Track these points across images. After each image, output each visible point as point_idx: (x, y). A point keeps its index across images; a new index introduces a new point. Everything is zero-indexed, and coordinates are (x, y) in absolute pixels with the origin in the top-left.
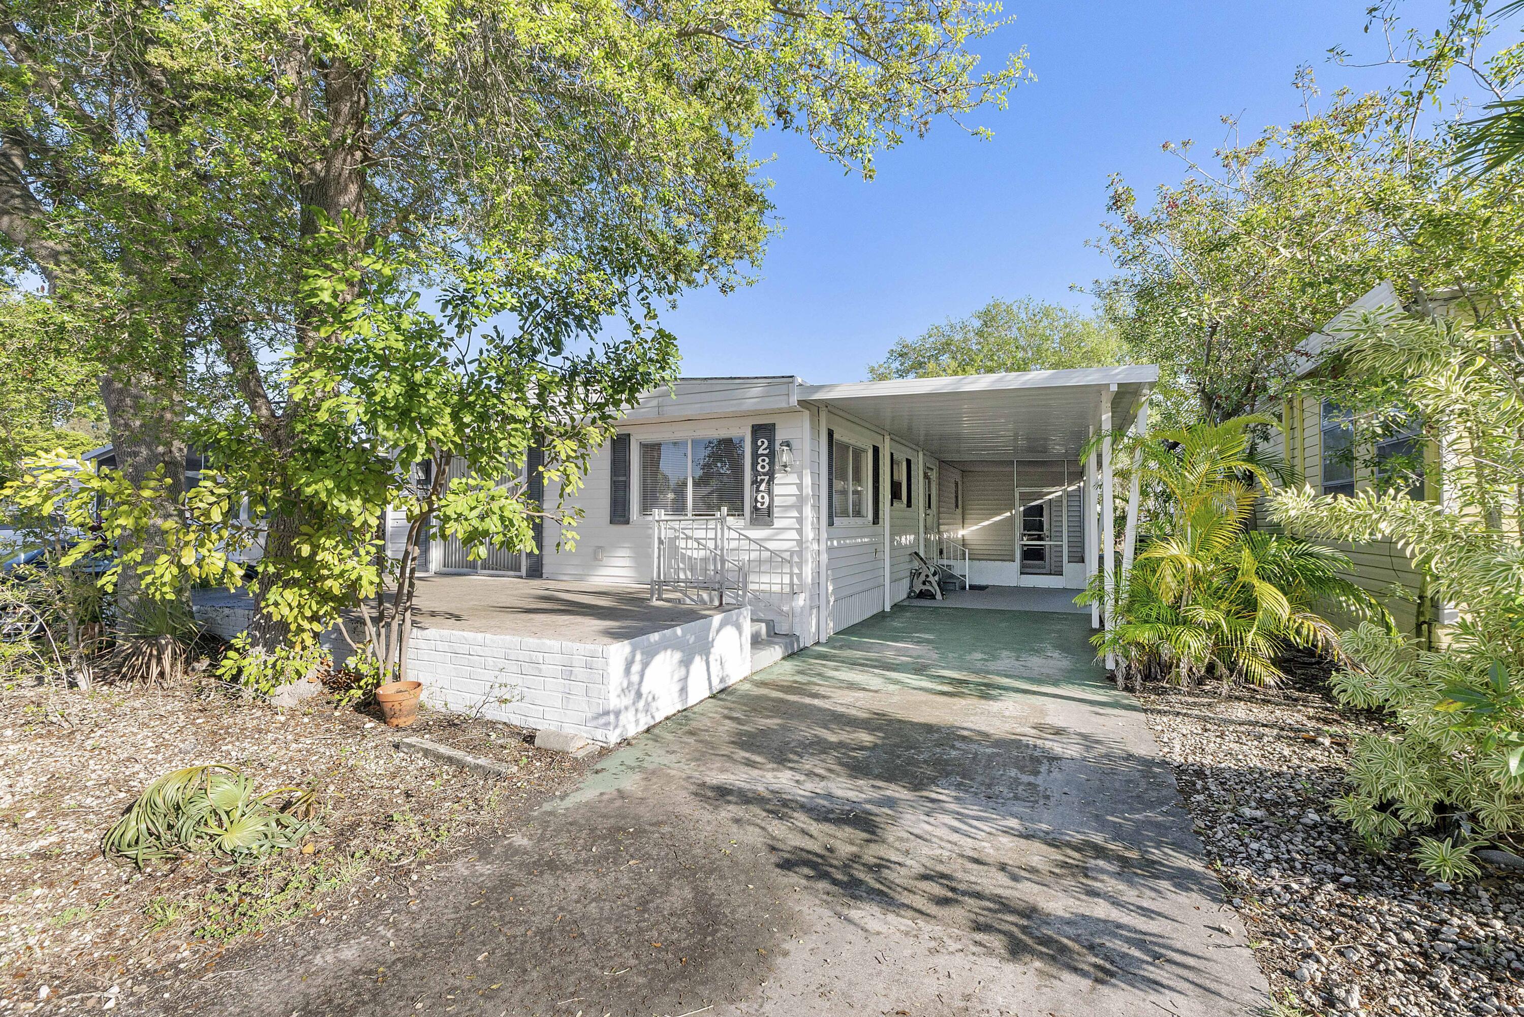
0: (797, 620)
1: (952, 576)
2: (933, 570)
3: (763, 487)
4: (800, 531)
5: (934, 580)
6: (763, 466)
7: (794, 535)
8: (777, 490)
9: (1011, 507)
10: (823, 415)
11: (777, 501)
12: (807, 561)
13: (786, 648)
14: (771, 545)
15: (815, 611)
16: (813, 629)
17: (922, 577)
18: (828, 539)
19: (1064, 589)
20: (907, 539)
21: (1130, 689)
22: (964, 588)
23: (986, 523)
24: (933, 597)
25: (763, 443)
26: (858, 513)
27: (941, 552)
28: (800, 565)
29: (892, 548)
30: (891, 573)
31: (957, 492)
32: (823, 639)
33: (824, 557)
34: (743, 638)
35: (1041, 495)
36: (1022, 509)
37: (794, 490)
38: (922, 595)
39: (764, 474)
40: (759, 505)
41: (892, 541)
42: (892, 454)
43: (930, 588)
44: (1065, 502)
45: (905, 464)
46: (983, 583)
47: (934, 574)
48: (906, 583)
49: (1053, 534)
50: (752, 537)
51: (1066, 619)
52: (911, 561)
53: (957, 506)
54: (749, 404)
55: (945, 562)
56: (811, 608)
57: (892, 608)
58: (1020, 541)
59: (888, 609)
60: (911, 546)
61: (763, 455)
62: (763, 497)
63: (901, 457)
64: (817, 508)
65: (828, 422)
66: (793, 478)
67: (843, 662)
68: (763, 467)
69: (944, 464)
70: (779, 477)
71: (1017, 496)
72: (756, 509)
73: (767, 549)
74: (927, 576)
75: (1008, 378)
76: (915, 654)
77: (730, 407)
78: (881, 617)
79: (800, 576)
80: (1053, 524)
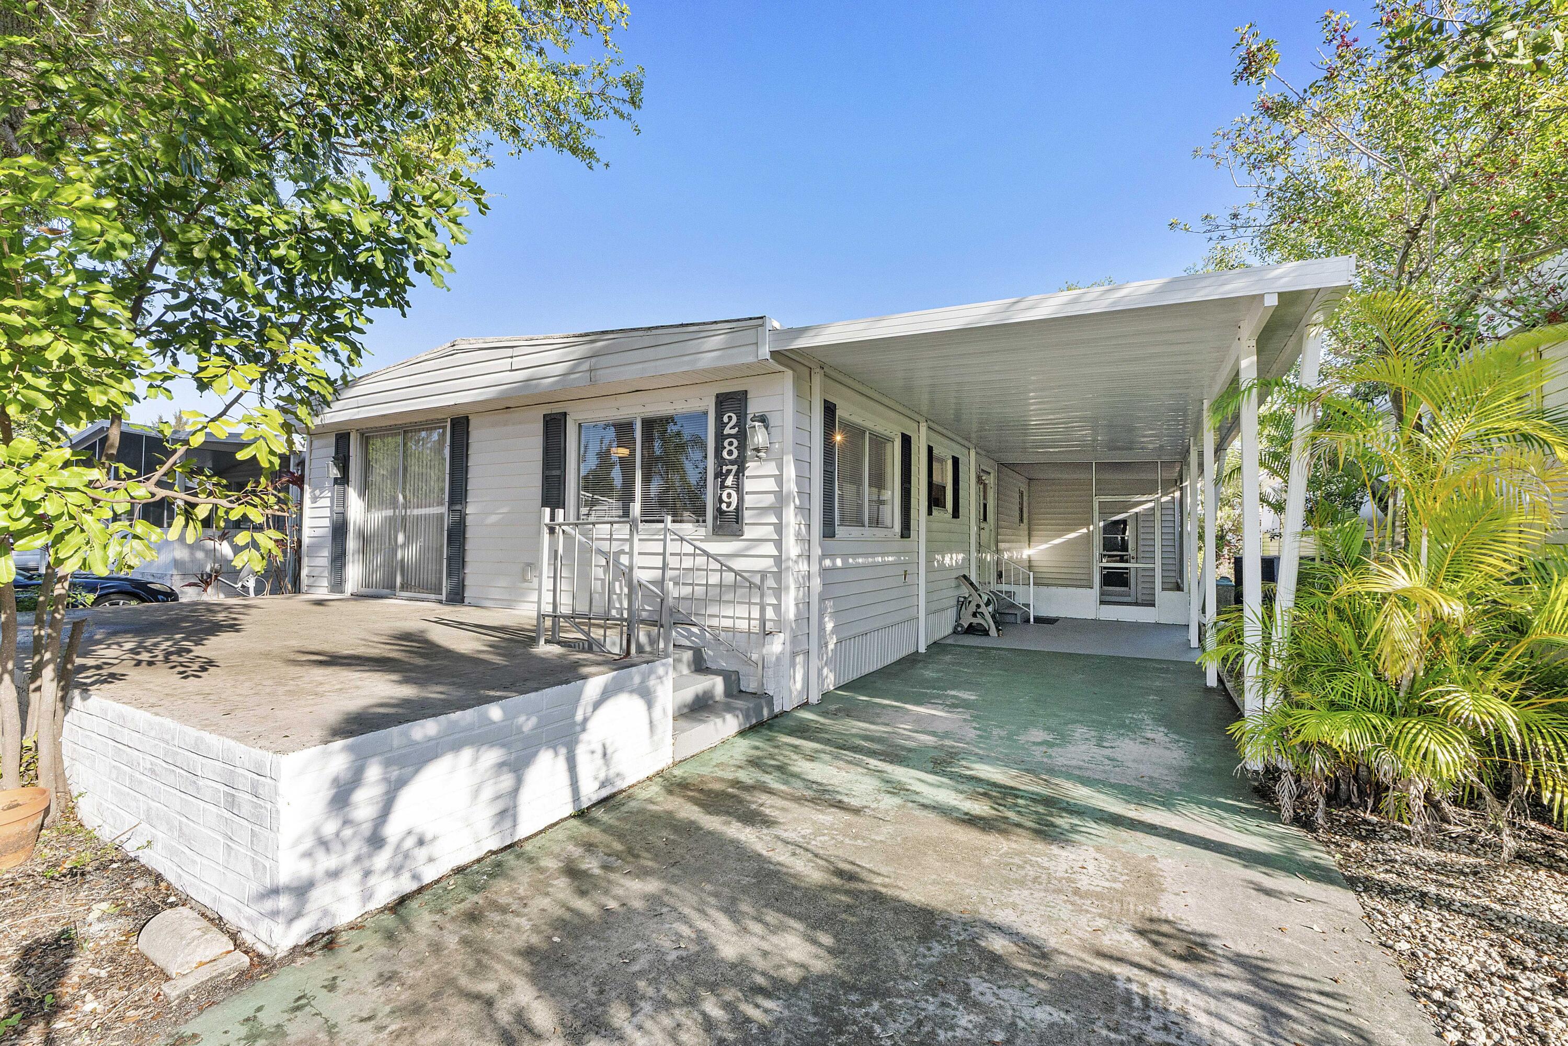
0: (770, 672)
1: (1013, 606)
2: (985, 598)
3: (729, 481)
4: (779, 544)
5: (987, 611)
6: (730, 451)
7: (770, 549)
8: (748, 485)
9: (1087, 522)
10: (817, 380)
11: (749, 501)
12: (787, 588)
13: (747, 717)
14: (738, 564)
15: (800, 659)
16: (799, 685)
17: (972, 608)
18: (824, 556)
19: (1157, 624)
20: (952, 559)
21: (1305, 822)
22: (1028, 621)
23: (1058, 541)
24: (986, 633)
25: (730, 418)
26: (876, 522)
27: (1000, 575)
28: (778, 592)
29: (930, 569)
30: (927, 602)
31: (1021, 504)
32: (814, 698)
33: (816, 583)
34: (657, 712)
35: (1127, 506)
36: (1102, 524)
37: (771, 485)
38: (972, 630)
39: (732, 463)
40: (724, 506)
41: (929, 561)
42: (930, 449)
43: (982, 622)
44: (1158, 514)
45: (950, 463)
46: (1053, 614)
47: (987, 604)
48: (951, 614)
49: (1141, 555)
50: (711, 552)
51: (1167, 671)
52: (958, 586)
53: (1021, 520)
54: (707, 360)
55: (1004, 587)
56: (794, 654)
57: (929, 647)
58: (1098, 564)
59: (922, 649)
60: (958, 567)
61: (730, 436)
62: (729, 495)
63: (944, 451)
64: (804, 510)
65: (824, 390)
66: (770, 468)
67: (827, 742)
68: (730, 453)
69: (1003, 466)
70: (752, 467)
71: (1096, 506)
72: (720, 512)
73: (730, 569)
74: (978, 606)
75: (1089, 297)
76: (941, 728)
77: (681, 366)
78: (912, 660)
79: (777, 608)
80: (1141, 542)
